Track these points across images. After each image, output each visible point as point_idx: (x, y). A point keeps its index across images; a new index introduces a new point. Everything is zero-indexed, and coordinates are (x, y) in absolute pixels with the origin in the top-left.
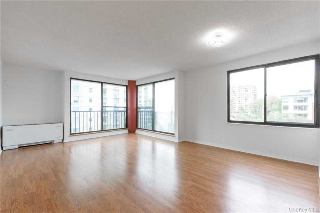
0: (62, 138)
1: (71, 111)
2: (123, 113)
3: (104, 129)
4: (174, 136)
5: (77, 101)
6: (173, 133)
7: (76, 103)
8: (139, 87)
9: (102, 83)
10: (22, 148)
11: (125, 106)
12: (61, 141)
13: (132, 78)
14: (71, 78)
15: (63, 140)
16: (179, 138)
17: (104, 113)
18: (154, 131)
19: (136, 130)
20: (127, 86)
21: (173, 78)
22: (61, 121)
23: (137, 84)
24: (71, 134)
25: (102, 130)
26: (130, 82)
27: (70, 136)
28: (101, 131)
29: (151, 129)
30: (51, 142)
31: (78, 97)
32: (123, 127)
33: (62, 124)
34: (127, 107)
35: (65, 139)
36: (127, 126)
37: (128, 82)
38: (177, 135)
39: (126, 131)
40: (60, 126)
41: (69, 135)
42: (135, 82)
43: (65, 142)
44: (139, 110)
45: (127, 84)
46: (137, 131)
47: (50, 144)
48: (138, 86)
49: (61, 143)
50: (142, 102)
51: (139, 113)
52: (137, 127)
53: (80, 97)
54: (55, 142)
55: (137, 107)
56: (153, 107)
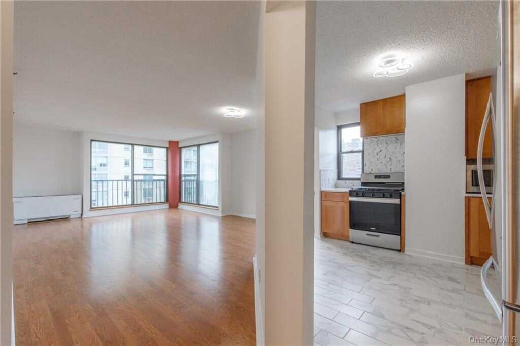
0: (81, 213)
1: (92, 179)
2: (162, 183)
3: (135, 203)
4: (218, 210)
5: (104, 165)
6: (217, 206)
7: (102, 167)
8: (183, 149)
9: (132, 145)
10: (33, 223)
11: (165, 173)
12: (80, 216)
13: (174, 138)
14: (92, 140)
15: (82, 215)
16: (223, 212)
17: (135, 183)
18: (199, 204)
19: (179, 205)
20: (167, 148)
21: (217, 142)
22: (78, 192)
23: (180, 146)
24: (91, 208)
25: (133, 205)
26: (170, 143)
27: (90, 211)
28: (131, 205)
29: (195, 203)
30: (66, 217)
31: (107, 157)
32: (162, 200)
33: (80, 196)
34: (167, 176)
35: (84, 213)
36: (167, 200)
37: (168, 143)
38: (220, 208)
39: (166, 206)
40: (77, 199)
41: (89, 208)
42: (177, 143)
43: (84, 218)
44: (183, 179)
45: (167, 146)
46: (181, 206)
47: (66, 219)
48: (181, 148)
49: (80, 219)
50: (188, 169)
51: (183, 183)
52: (180, 201)
53: (108, 158)
54: (71, 217)
55: (180, 176)
56: (198, 175)
